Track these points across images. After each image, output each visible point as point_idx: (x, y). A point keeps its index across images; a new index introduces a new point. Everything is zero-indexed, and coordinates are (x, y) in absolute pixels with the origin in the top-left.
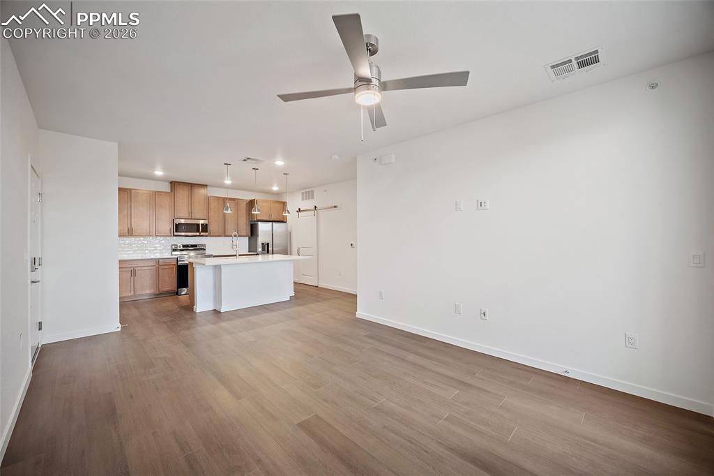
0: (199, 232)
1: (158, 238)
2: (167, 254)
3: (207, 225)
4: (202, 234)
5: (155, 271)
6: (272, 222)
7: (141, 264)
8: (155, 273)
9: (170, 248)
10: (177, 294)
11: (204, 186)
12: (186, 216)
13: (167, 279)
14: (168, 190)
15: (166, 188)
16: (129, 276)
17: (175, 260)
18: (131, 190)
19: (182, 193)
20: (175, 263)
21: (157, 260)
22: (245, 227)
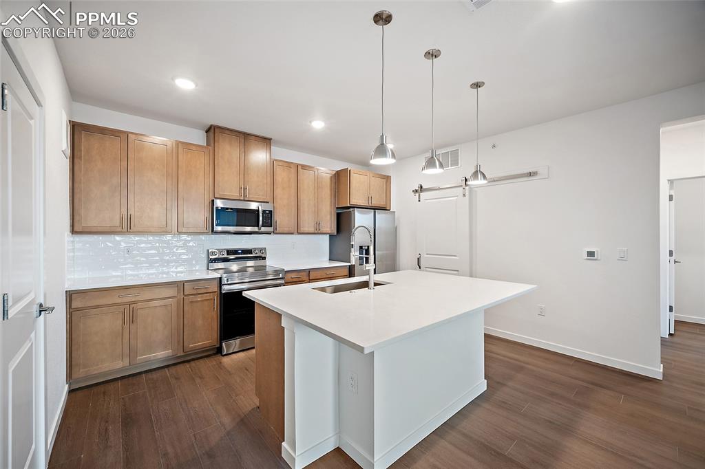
0: (258, 226)
1: (184, 237)
2: (200, 272)
3: (271, 212)
4: (263, 229)
5: (175, 308)
6: (375, 209)
7: (147, 295)
8: (175, 314)
9: (204, 256)
10: (219, 351)
11: (266, 141)
12: (236, 194)
13: (200, 322)
14: (203, 142)
15: (199, 138)
16: (119, 322)
17: (216, 283)
18: (127, 134)
19: (228, 151)
20: (216, 289)
21: (180, 285)
22: (329, 217)
